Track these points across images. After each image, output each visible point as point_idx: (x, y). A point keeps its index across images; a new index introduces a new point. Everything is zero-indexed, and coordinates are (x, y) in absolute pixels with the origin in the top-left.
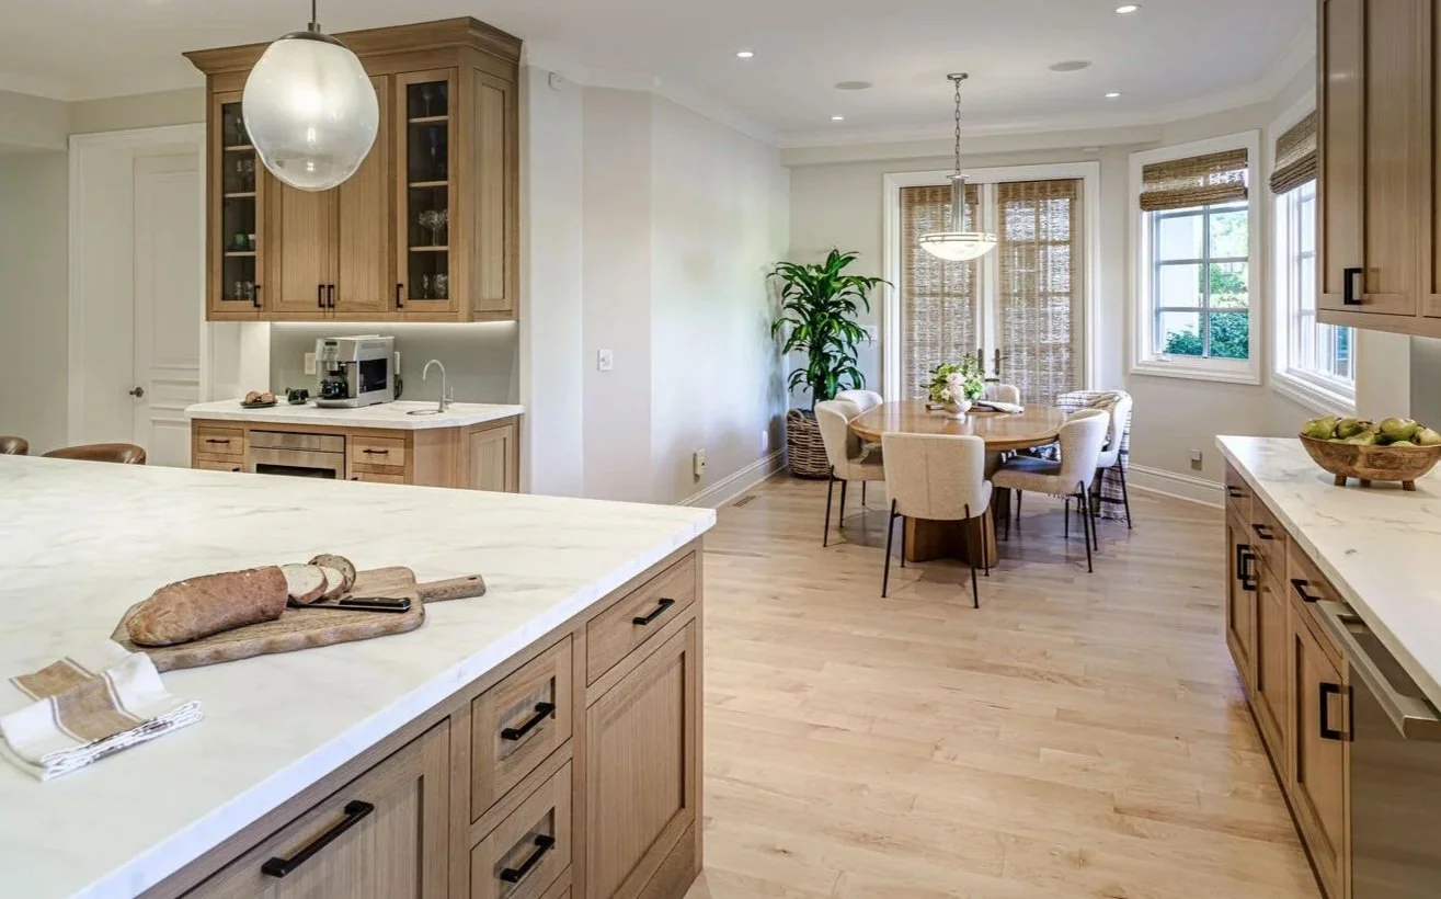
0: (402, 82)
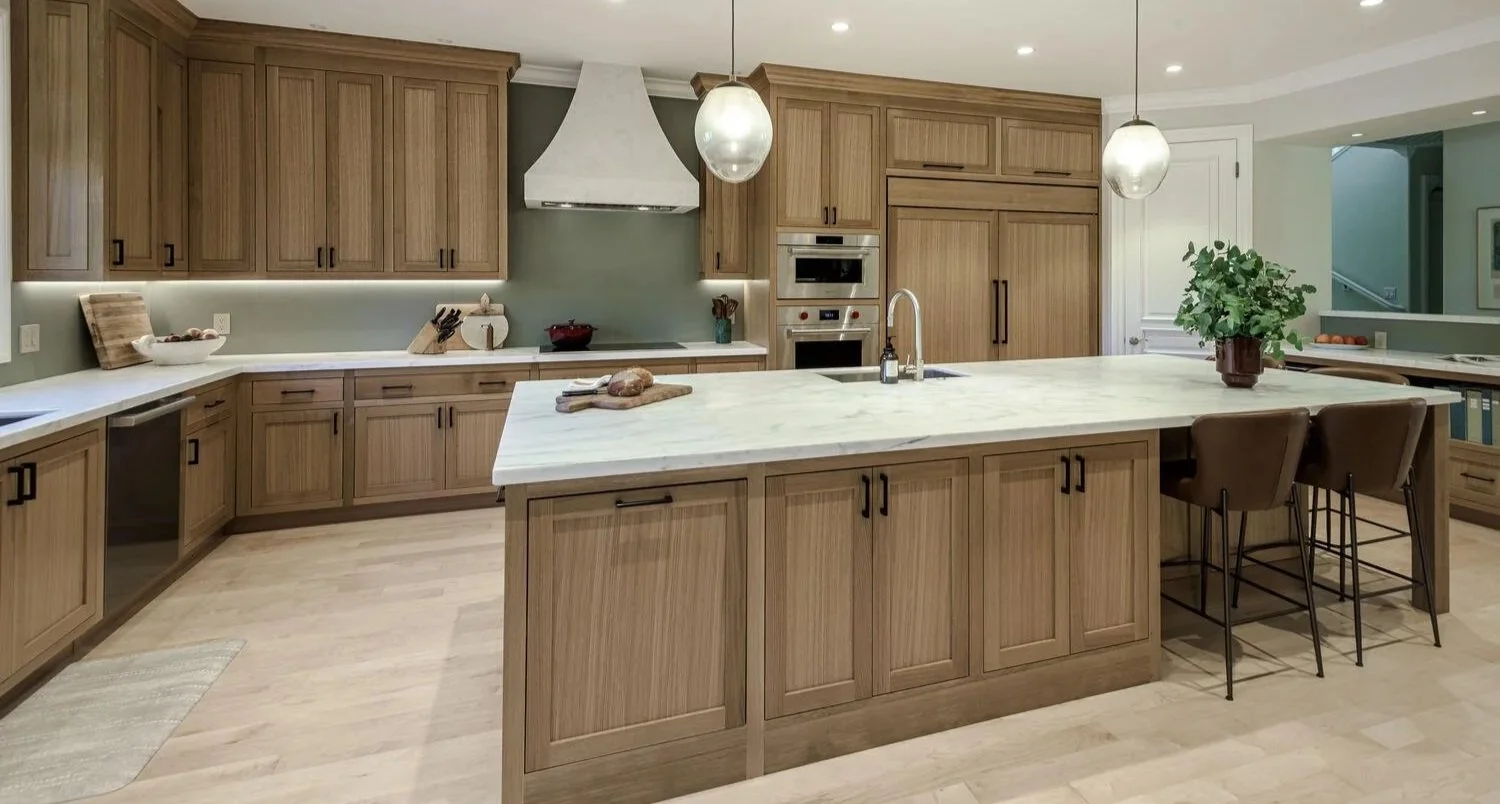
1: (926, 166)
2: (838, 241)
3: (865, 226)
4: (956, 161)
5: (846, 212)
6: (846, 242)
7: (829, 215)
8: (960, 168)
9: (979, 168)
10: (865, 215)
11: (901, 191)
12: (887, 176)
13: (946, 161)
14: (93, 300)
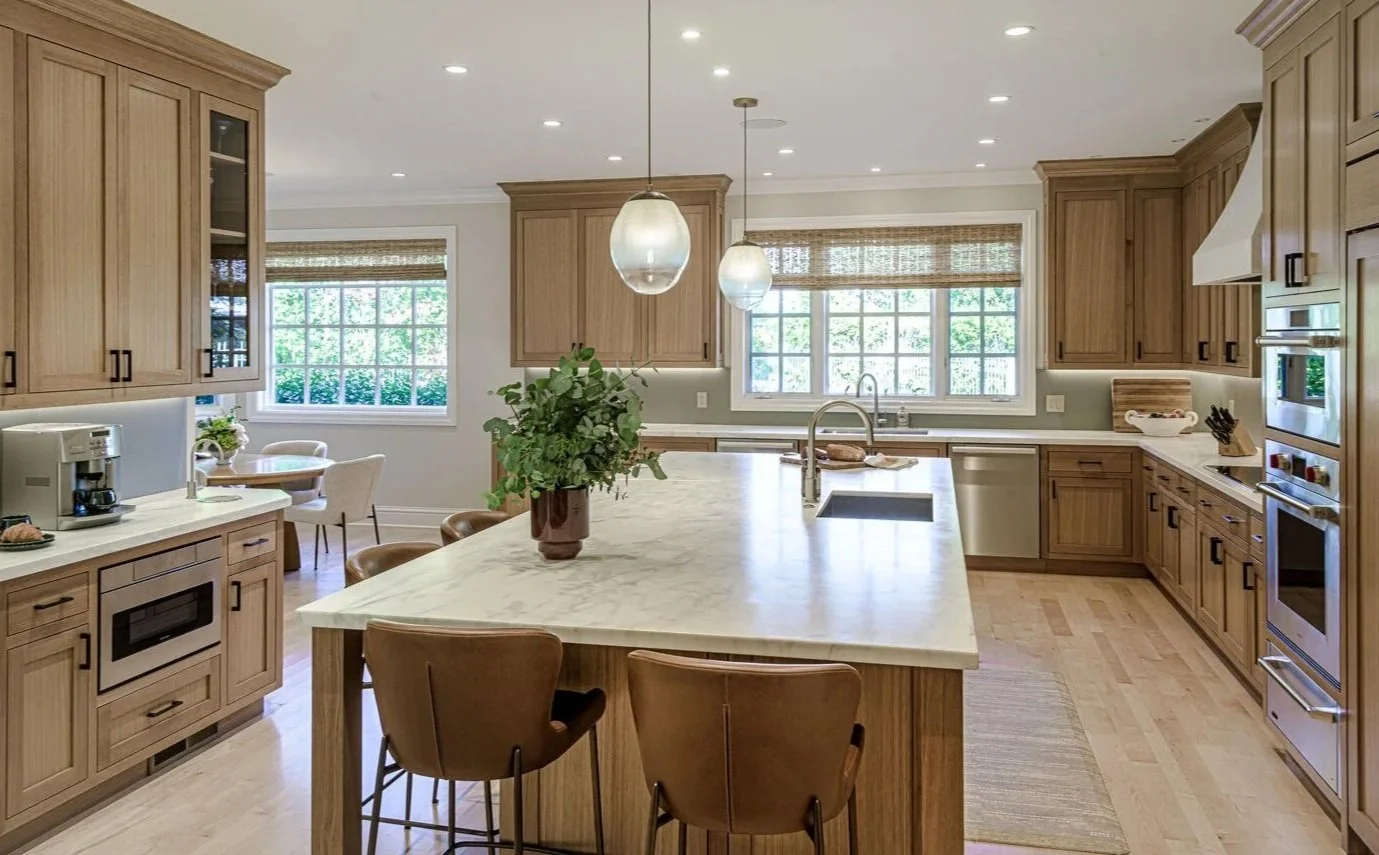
0: (206, 105)
6: (1311, 323)
12: (1347, 164)
14: (1116, 382)
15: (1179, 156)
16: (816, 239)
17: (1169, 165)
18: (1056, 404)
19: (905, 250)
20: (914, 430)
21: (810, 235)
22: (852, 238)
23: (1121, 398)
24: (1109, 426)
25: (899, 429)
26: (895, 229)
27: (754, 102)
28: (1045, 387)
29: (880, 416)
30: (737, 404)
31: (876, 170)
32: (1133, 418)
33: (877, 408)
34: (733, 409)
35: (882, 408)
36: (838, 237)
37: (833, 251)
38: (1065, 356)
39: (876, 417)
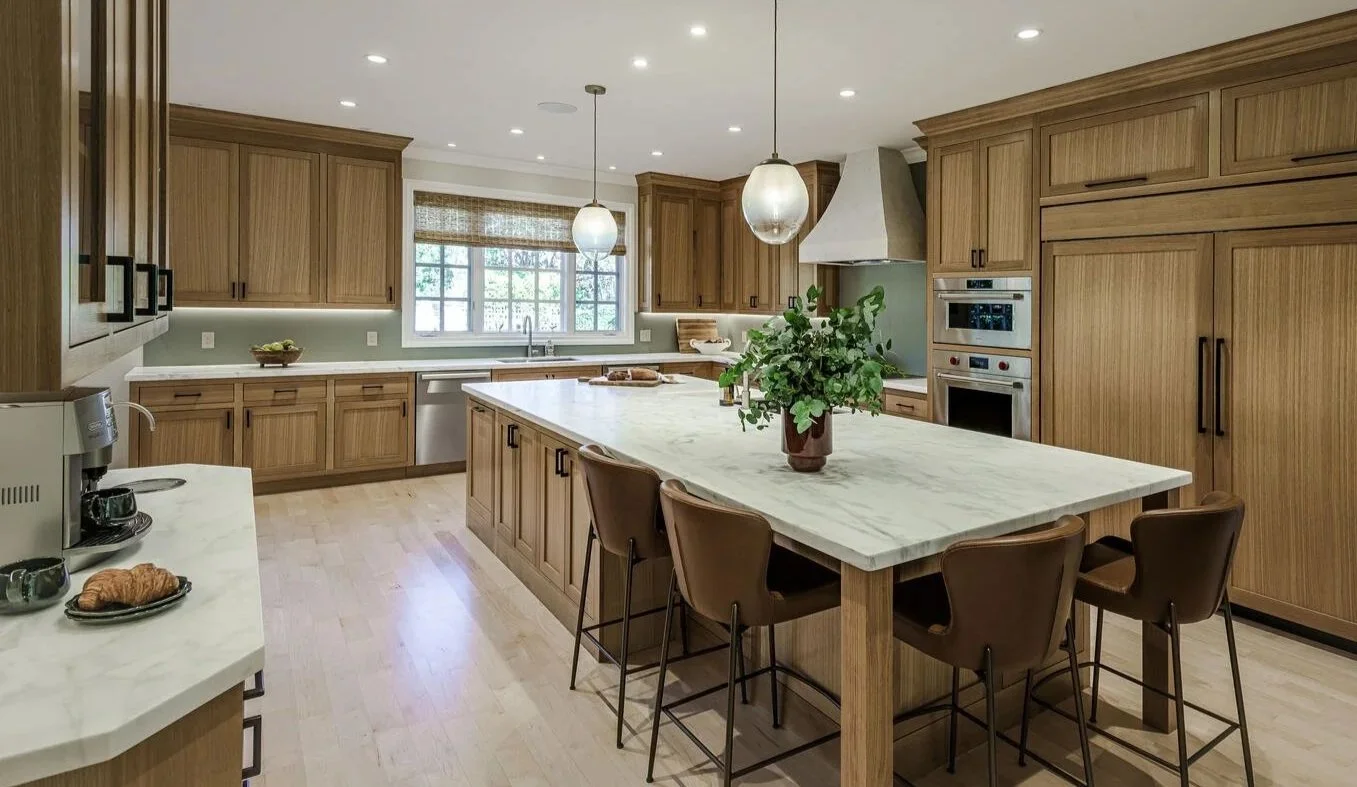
1: (1090, 186)
2: (988, 284)
3: (1016, 267)
4: (1139, 171)
5: (997, 254)
6: (995, 287)
7: (979, 258)
8: (1142, 179)
9: (1180, 173)
10: (1017, 254)
11: (1056, 223)
12: (1041, 207)
13: (1123, 173)
14: (680, 321)
15: (722, 183)
16: (476, 205)
17: (714, 187)
18: (645, 336)
19: (546, 221)
20: (558, 357)
21: (474, 201)
22: (509, 208)
23: (683, 331)
24: (676, 348)
25: (546, 357)
26: (542, 205)
27: (603, 90)
28: (640, 325)
29: (534, 347)
30: (407, 343)
31: (541, 158)
32: (695, 344)
33: (531, 342)
34: (403, 346)
35: (535, 342)
36: (497, 206)
37: (492, 216)
38: (662, 304)
39: (530, 349)
